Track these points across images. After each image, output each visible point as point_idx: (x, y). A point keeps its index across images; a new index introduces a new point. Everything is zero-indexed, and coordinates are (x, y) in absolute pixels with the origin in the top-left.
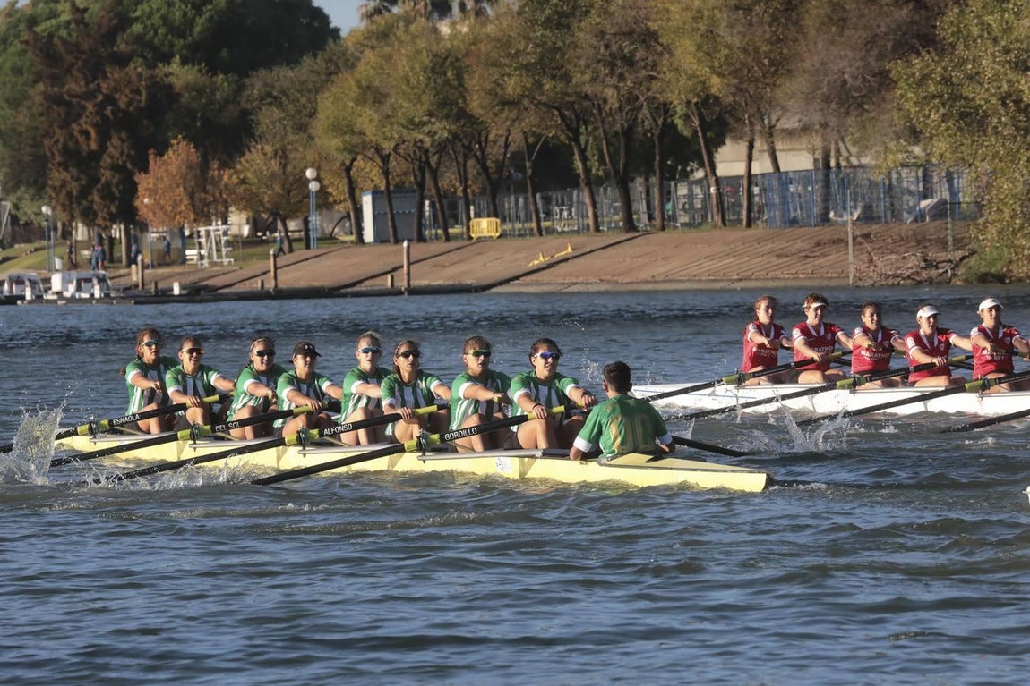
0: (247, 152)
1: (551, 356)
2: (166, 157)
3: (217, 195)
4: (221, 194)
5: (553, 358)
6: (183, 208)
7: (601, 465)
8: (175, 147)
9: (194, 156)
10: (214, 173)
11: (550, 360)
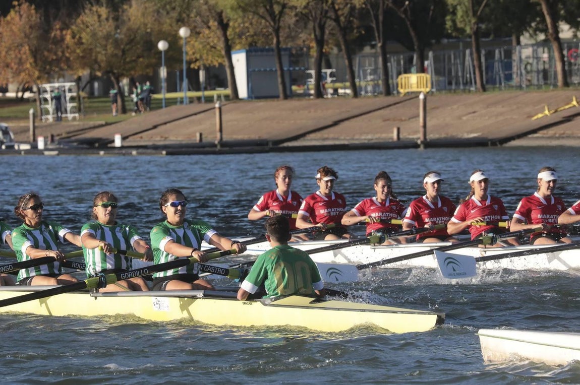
0: (83, 14)
1: (180, 204)
2: (9, 18)
3: (60, 54)
4: (63, 52)
5: (182, 206)
6: (28, 66)
7: (265, 305)
8: (17, 8)
9: (35, 18)
10: (55, 33)
11: (179, 208)
